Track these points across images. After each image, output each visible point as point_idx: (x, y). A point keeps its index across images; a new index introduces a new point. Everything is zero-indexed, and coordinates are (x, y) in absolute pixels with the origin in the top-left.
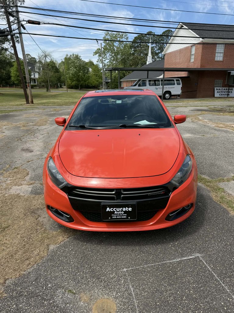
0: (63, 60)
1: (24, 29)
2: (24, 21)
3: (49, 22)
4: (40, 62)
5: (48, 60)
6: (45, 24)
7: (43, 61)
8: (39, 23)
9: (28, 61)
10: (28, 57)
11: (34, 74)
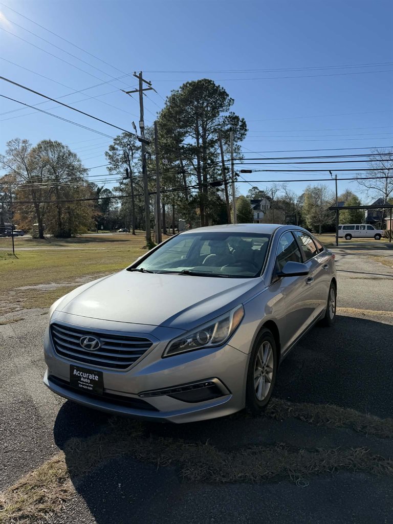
1: (239, 176)
4: (267, 197)
8: (250, 172)
9: (253, 196)
10: (254, 190)
11: (258, 214)
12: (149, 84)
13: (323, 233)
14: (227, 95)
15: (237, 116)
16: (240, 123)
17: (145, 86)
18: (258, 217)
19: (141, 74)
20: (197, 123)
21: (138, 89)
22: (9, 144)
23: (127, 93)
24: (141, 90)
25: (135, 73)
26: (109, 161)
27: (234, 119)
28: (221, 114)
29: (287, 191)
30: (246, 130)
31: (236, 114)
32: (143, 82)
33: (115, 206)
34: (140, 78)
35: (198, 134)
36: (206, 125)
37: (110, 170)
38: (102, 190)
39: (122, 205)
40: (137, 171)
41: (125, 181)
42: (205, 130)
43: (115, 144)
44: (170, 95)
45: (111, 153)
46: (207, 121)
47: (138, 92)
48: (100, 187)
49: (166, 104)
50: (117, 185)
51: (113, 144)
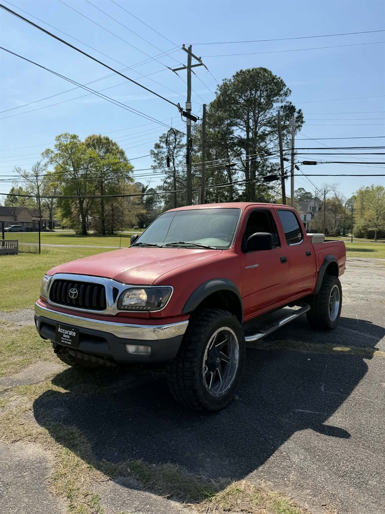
0: (356, 195)
1: (298, 169)
2: (298, 162)
3: (327, 161)
4: (316, 199)
5: (330, 196)
6: (322, 163)
7: (322, 199)
8: (315, 163)
9: (299, 197)
10: (300, 192)
11: (305, 216)
12: (199, 59)
13: (378, 239)
14: (284, 85)
15: (294, 106)
16: (296, 115)
17: (194, 62)
18: (305, 219)
19: (190, 48)
20: (248, 115)
21: (186, 65)
22: (58, 138)
23: (174, 70)
24: (189, 67)
25: (184, 45)
26: (154, 159)
27: (290, 109)
28: (275, 105)
29: (336, 193)
30: (302, 122)
31: (293, 104)
32: (192, 57)
33: (158, 205)
34: (189, 51)
35: (248, 127)
36: (258, 117)
37: (154, 168)
38: (148, 189)
39: (165, 204)
40: (181, 169)
41: (169, 181)
42: (256, 122)
43: (161, 141)
44: (221, 83)
45: (156, 151)
46: (259, 113)
47: (186, 69)
48: (145, 187)
49: (216, 93)
50: (161, 184)
51: (158, 142)
